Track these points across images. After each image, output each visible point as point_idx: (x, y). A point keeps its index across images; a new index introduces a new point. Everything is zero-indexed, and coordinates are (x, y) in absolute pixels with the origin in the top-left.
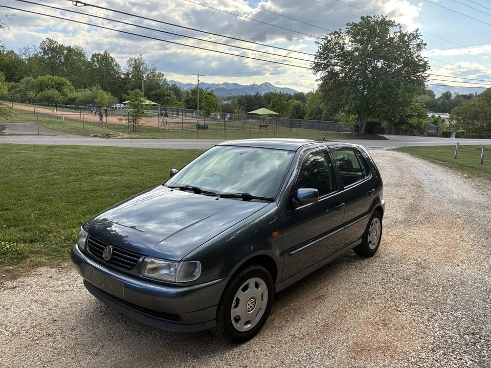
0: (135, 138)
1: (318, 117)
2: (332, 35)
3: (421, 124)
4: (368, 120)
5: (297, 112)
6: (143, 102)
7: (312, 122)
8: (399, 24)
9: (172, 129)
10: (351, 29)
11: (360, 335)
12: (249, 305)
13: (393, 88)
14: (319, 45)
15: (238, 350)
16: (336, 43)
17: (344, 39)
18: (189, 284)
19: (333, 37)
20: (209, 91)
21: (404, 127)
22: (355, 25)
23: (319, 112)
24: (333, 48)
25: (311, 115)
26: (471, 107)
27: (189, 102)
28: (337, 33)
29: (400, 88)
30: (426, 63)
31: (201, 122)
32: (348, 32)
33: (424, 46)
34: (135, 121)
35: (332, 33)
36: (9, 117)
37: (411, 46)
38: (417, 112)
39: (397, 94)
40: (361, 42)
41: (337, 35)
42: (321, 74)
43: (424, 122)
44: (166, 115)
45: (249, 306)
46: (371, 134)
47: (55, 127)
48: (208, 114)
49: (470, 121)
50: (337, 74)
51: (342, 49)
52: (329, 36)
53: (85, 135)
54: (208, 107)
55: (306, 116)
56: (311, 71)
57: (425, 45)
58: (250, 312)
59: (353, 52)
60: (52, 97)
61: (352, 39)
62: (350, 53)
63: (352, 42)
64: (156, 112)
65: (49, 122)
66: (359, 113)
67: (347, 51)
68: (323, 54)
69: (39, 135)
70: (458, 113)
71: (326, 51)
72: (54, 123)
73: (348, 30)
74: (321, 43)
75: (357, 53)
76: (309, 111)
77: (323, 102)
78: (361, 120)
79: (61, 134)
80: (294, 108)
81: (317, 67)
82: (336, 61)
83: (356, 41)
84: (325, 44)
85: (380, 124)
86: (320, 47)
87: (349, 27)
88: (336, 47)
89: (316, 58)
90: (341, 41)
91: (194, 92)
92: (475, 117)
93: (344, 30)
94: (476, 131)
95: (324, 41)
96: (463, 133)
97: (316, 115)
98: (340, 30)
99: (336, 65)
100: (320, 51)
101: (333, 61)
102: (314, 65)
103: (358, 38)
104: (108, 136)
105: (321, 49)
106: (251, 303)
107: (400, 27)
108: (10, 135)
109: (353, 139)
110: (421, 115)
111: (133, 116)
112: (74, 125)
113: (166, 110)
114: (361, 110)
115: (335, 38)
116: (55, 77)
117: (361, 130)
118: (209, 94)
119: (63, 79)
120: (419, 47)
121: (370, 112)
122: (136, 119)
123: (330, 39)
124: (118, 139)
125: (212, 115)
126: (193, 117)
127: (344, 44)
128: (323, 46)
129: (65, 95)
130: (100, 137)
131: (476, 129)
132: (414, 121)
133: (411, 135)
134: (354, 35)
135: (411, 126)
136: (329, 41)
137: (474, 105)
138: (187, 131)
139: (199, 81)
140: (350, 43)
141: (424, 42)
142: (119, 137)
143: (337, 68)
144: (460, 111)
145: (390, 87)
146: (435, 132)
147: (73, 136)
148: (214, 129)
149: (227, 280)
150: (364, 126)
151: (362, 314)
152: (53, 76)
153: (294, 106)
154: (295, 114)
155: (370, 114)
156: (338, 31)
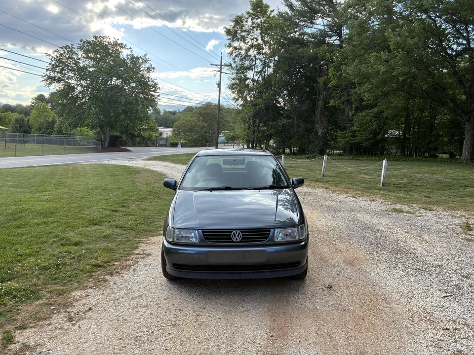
1: (48, 131)
3: (152, 136)
4: (112, 133)
5: (21, 127)
7: (42, 136)
8: (130, 48)
10: (83, 45)
13: (133, 104)
14: (51, 57)
16: (70, 58)
17: (77, 54)
19: (66, 51)
21: (138, 139)
22: (89, 42)
23: (48, 126)
25: (40, 129)
26: (187, 122)
28: (69, 48)
29: (139, 105)
30: (156, 84)
32: (81, 48)
33: (153, 70)
35: (64, 47)
37: (142, 69)
38: (149, 126)
39: (137, 110)
40: (94, 59)
42: (56, 87)
43: (154, 134)
46: (115, 146)
49: (189, 134)
50: (73, 89)
51: (76, 63)
52: (60, 49)
55: (33, 130)
57: (154, 68)
61: (84, 55)
63: (85, 58)
66: (102, 128)
67: (81, 66)
70: (179, 127)
73: (80, 46)
74: (52, 55)
76: (36, 125)
78: (104, 134)
80: (16, 121)
81: (50, 80)
83: (89, 58)
84: (57, 57)
85: (121, 137)
86: (51, 59)
87: (81, 43)
88: (71, 62)
89: (47, 70)
90: (75, 56)
92: (191, 130)
93: (75, 46)
94: (194, 141)
95: (56, 53)
96: (186, 143)
97: (45, 129)
98: (73, 45)
99: (71, 78)
100: (53, 63)
102: (46, 78)
103: (90, 55)
107: (132, 51)
110: (152, 129)
114: (104, 125)
115: (68, 52)
117: (105, 143)
120: (149, 70)
123: (62, 52)
127: (78, 59)
128: (54, 58)
131: (194, 140)
132: (146, 134)
133: (146, 146)
134: (87, 52)
135: (143, 138)
136: (61, 54)
137: (190, 121)
141: (153, 66)
143: (73, 82)
144: (180, 126)
145: (130, 104)
146: (165, 143)
153: (16, 119)
154: (19, 128)
155: (112, 128)
156: (70, 46)
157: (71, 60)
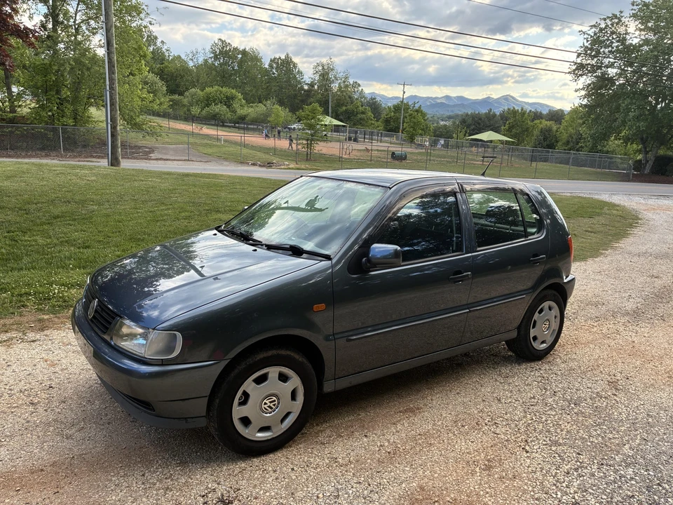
0: (303, 169)
1: (578, 146)
2: (608, 21)
4: (661, 152)
5: (545, 139)
6: (322, 121)
7: (568, 153)
9: (358, 159)
10: (639, 11)
11: (436, 475)
12: (265, 404)
14: (586, 36)
15: (243, 465)
16: (614, 33)
17: (626, 26)
18: (163, 363)
19: (609, 23)
20: (417, 106)
22: (646, 5)
23: (580, 138)
24: (608, 40)
25: (568, 142)
27: (390, 123)
28: (616, 17)
31: (398, 150)
32: (634, 16)
34: (309, 146)
35: (608, 17)
36: (159, 138)
40: (655, 30)
41: (616, 21)
42: (586, 80)
44: (355, 140)
45: (266, 406)
46: (663, 174)
47: (210, 151)
48: (411, 139)
50: (611, 80)
51: (623, 41)
52: (603, 22)
53: (242, 163)
54: (411, 129)
55: (560, 143)
56: (570, 77)
58: (268, 415)
59: (641, 46)
60: (218, 114)
61: (640, 26)
62: (637, 48)
63: (641, 30)
64: (342, 136)
65: (206, 145)
66: (643, 141)
67: (631, 44)
68: (591, 49)
69: (188, 160)
71: (596, 45)
72: (211, 146)
73: (634, 12)
74: (588, 32)
75: (646, 48)
76: (565, 137)
77: (584, 123)
78: (647, 153)
79: (214, 161)
80: (541, 132)
81: (579, 69)
82: (612, 60)
83: (647, 29)
84: (595, 34)
86: (586, 39)
87: (635, 7)
88: (613, 38)
89: (578, 57)
90: (622, 30)
91: (397, 108)
93: (627, 13)
95: (594, 29)
97: (574, 144)
98: (621, 12)
99: (611, 65)
100: (586, 44)
101: (606, 61)
102: (574, 67)
103: (650, 25)
104: (269, 165)
105: (588, 41)
106: (270, 402)
108: (157, 159)
109: (629, 181)
111: (307, 140)
112: (232, 149)
113: (356, 133)
114: (647, 137)
115: (612, 25)
116: (224, 89)
117: (645, 167)
118: (417, 111)
119: (234, 91)
121: (662, 141)
122: (311, 143)
123: (603, 26)
124: (281, 169)
125: (418, 139)
126: (391, 143)
127: (627, 34)
128: (591, 37)
129: (234, 112)
130: (260, 166)
134: (644, 20)
136: (601, 30)
138: (377, 161)
139: (404, 92)
140: (638, 33)
142: (283, 167)
143: (612, 72)
147: (228, 163)
148: (416, 160)
149: (224, 364)
150: (651, 163)
151: (461, 445)
152: (222, 87)
153: (542, 129)
154: (542, 141)
155: (662, 144)
156: (618, 14)
157: (615, 37)
